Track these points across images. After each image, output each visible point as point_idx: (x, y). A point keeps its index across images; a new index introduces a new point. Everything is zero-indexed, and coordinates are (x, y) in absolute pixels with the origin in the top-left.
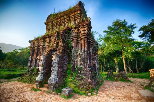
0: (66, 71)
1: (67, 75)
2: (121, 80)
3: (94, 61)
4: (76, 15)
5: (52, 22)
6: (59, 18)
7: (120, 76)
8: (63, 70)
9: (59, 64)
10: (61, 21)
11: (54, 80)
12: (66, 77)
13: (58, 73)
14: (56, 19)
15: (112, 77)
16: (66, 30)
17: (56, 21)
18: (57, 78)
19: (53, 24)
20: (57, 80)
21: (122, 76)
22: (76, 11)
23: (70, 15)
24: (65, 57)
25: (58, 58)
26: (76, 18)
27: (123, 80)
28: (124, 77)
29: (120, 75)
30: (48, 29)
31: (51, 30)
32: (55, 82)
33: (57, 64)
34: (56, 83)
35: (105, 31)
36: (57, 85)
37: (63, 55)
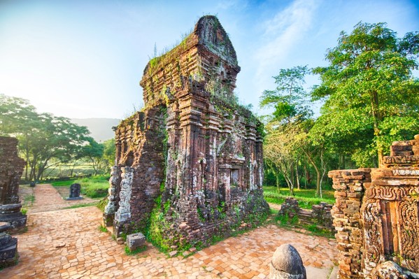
0: (155, 198)
1: (155, 207)
2: (311, 229)
3: (223, 175)
4: (190, 60)
5: (151, 79)
6: (162, 69)
7: (312, 217)
8: (145, 198)
9: (133, 185)
10: (165, 77)
11: (121, 217)
12: (151, 212)
13: (131, 203)
14: (157, 73)
15: (289, 217)
16: (157, 106)
17: (157, 78)
18: (129, 214)
19: (152, 84)
20: (128, 215)
21: (319, 218)
22: (189, 50)
23: (180, 61)
24: (150, 169)
25: (132, 173)
26: (191, 66)
27: (317, 229)
28: (324, 220)
29: (315, 215)
30: (146, 96)
31: (150, 98)
32: (124, 219)
33: (128, 186)
34: (126, 222)
35: (319, 68)
36: (126, 226)
37: (145, 167)
